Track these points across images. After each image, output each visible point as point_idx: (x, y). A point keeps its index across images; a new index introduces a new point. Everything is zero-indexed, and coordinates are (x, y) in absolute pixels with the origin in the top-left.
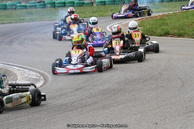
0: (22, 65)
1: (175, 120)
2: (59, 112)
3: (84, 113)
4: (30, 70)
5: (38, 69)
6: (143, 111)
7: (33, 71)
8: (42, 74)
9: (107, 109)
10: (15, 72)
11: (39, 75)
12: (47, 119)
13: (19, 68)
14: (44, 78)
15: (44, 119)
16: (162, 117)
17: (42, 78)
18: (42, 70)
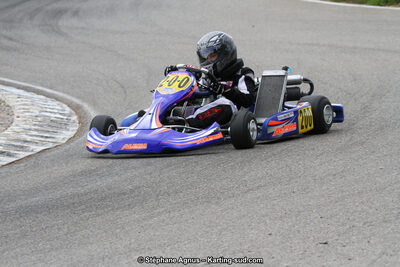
0: (31, 82)
1: (374, 235)
2: (99, 212)
3: (159, 214)
4: (48, 96)
5: (68, 93)
6: (301, 209)
7: (57, 99)
8: (76, 109)
9: (217, 203)
10: (11, 101)
11: (68, 110)
12: (66, 230)
13: (21, 92)
14: (80, 117)
15: (59, 229)
16: (343, 224)
17: (75, 118)
18: (78, 97)
